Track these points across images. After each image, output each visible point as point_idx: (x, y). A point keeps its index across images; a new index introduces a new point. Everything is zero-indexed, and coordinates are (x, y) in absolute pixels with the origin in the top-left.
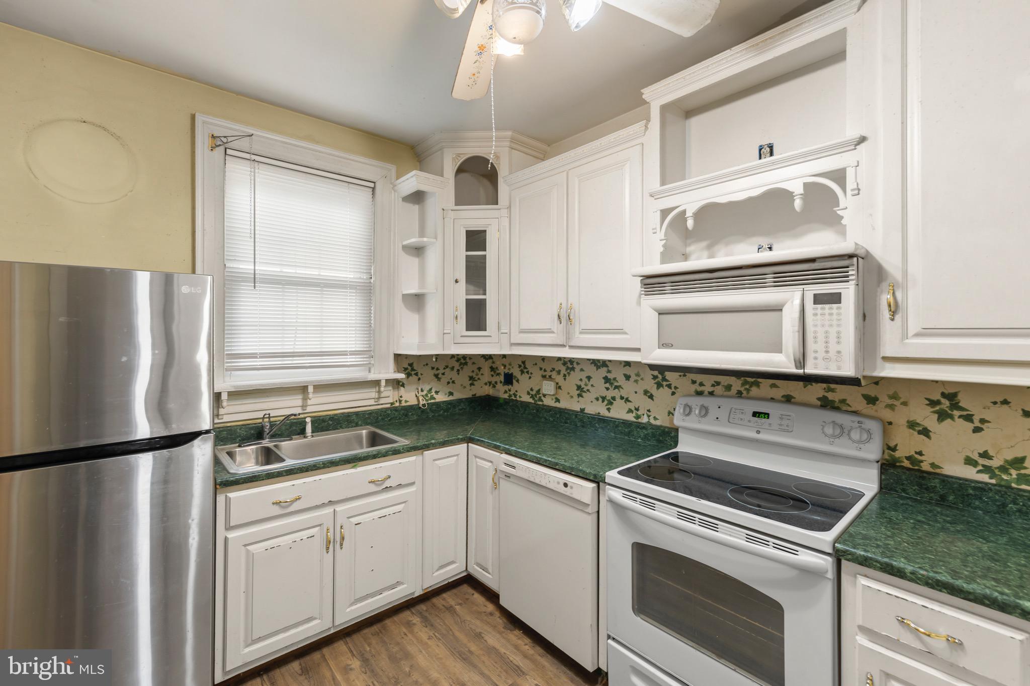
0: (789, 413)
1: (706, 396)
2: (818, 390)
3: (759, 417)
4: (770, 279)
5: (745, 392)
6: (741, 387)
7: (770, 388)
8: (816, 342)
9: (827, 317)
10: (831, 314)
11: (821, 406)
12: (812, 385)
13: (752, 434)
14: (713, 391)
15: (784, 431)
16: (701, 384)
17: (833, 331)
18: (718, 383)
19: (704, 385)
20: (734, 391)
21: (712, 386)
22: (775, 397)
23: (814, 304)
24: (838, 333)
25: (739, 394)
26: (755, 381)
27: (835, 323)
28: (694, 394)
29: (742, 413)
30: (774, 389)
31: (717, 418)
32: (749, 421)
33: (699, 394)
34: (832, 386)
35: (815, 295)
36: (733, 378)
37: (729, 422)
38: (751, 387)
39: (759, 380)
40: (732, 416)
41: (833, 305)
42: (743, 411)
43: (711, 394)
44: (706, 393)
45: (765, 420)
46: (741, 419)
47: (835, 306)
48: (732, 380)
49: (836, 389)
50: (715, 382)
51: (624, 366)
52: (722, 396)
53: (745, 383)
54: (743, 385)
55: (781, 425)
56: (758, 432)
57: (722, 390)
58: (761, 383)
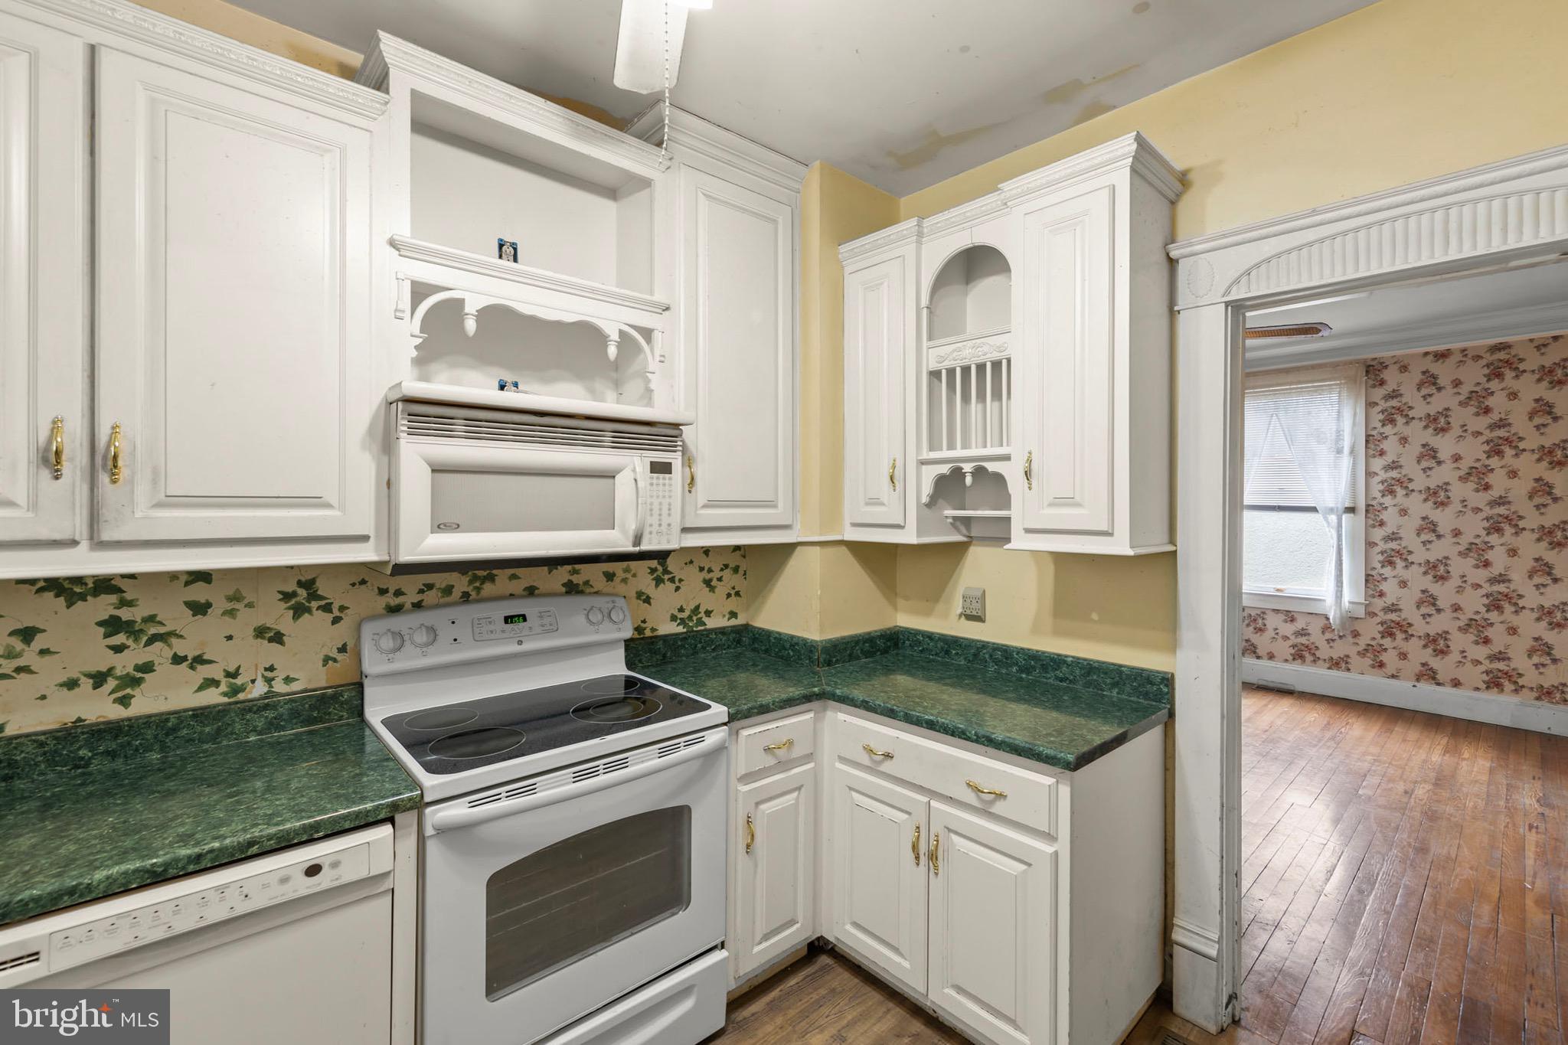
0: (547, 609)
1: (409, 612)
2: (563, 573)
3: (512, 622)
4: (608, 438)
5: (473, 594)
6: (468, 586)
7: (508, 581)
8: (651, 515)
9: (661, 487)
10: (664, 485)
11: (566, 592)
12: (557, 569)
13: (513, 648)
14: (421, 601)
15: (548, 631)
16: (398, 593)
17: (665, 502)
18: (430, 587)
19: (403, 594)
20: (456, 594)
21: (418, 593)
22: (513, 593)
23: (651, 472)
24: (670, 504)
25: (466, 598)
26: (488, 574)
27: (667, 494)
28: (384, 612)
29: (490, 623)
30: (515, 582)
31: (455, 640)
32: (503, 631)
33: (394, 610)
34: (577, 567)
35: (651, 462)
36: (455, 575)
37: (475, 640)
38: (483, 583)
39: (495, 572)
40: (477, 631)
41: (666, 475)
42: (490, 620)
43: (418, 606)
44: (408, 606)
45: (522, 624)
46: (492, 632)
47: (667, 476)
48: (452, 578)
49: (580, 570)
50: (424, 585)
51: (187, 584)
52: (437, 605)
53: (475, 578)
54: (471, 582)
55: (543, 626)
56: (520, 643)
57: (437, 595)
58: (496, 575)
